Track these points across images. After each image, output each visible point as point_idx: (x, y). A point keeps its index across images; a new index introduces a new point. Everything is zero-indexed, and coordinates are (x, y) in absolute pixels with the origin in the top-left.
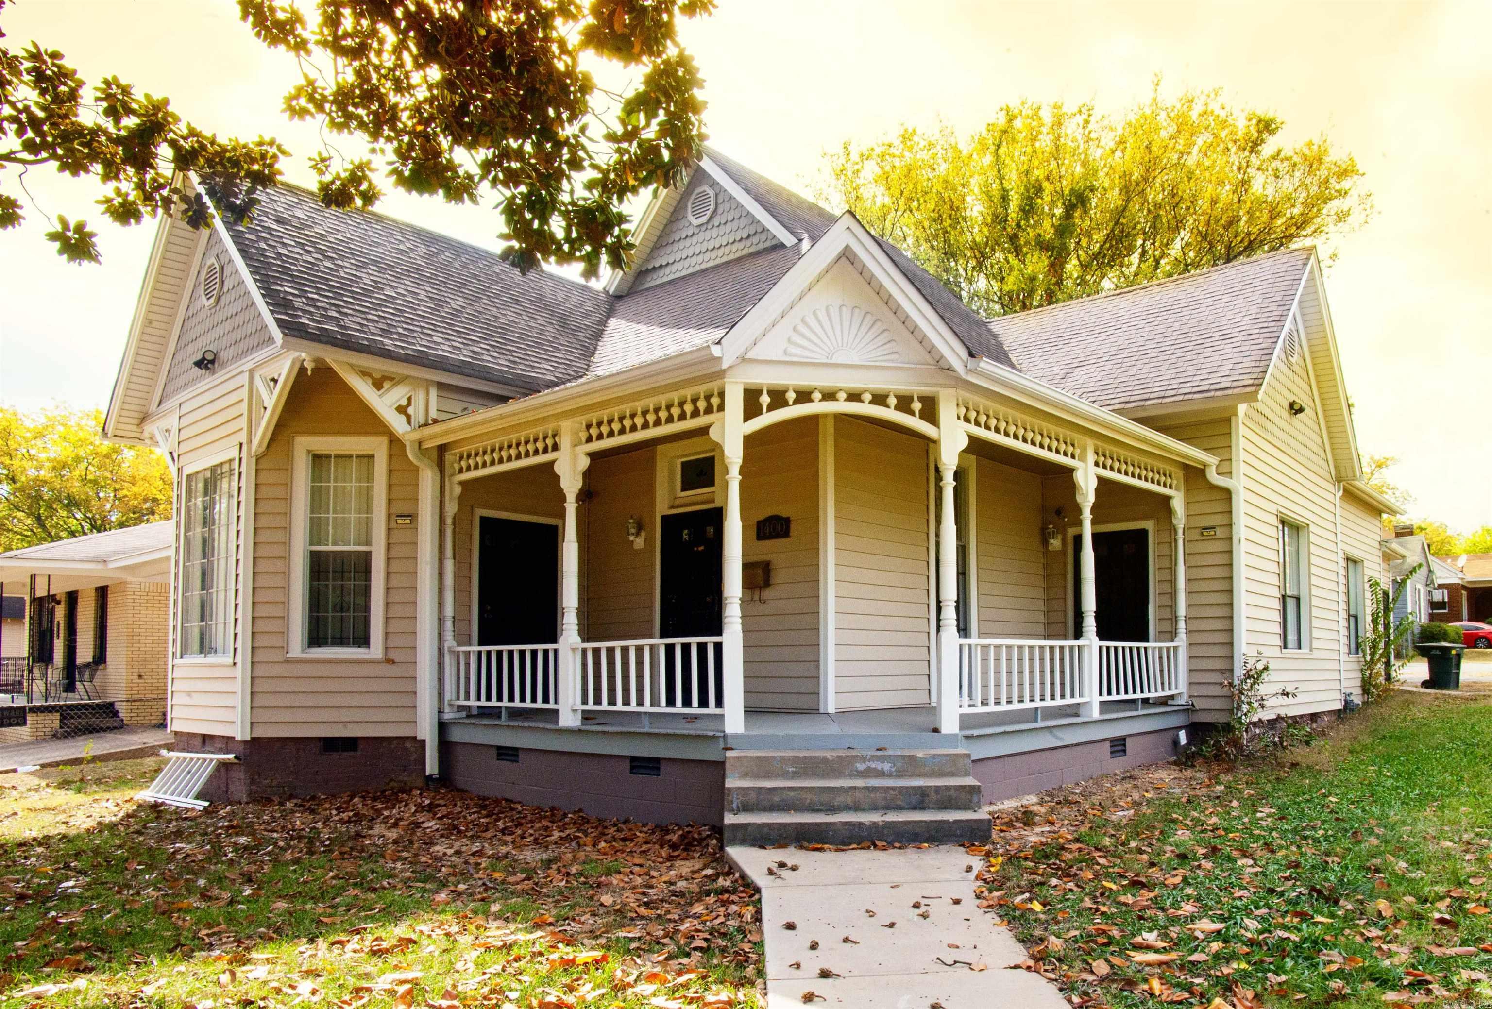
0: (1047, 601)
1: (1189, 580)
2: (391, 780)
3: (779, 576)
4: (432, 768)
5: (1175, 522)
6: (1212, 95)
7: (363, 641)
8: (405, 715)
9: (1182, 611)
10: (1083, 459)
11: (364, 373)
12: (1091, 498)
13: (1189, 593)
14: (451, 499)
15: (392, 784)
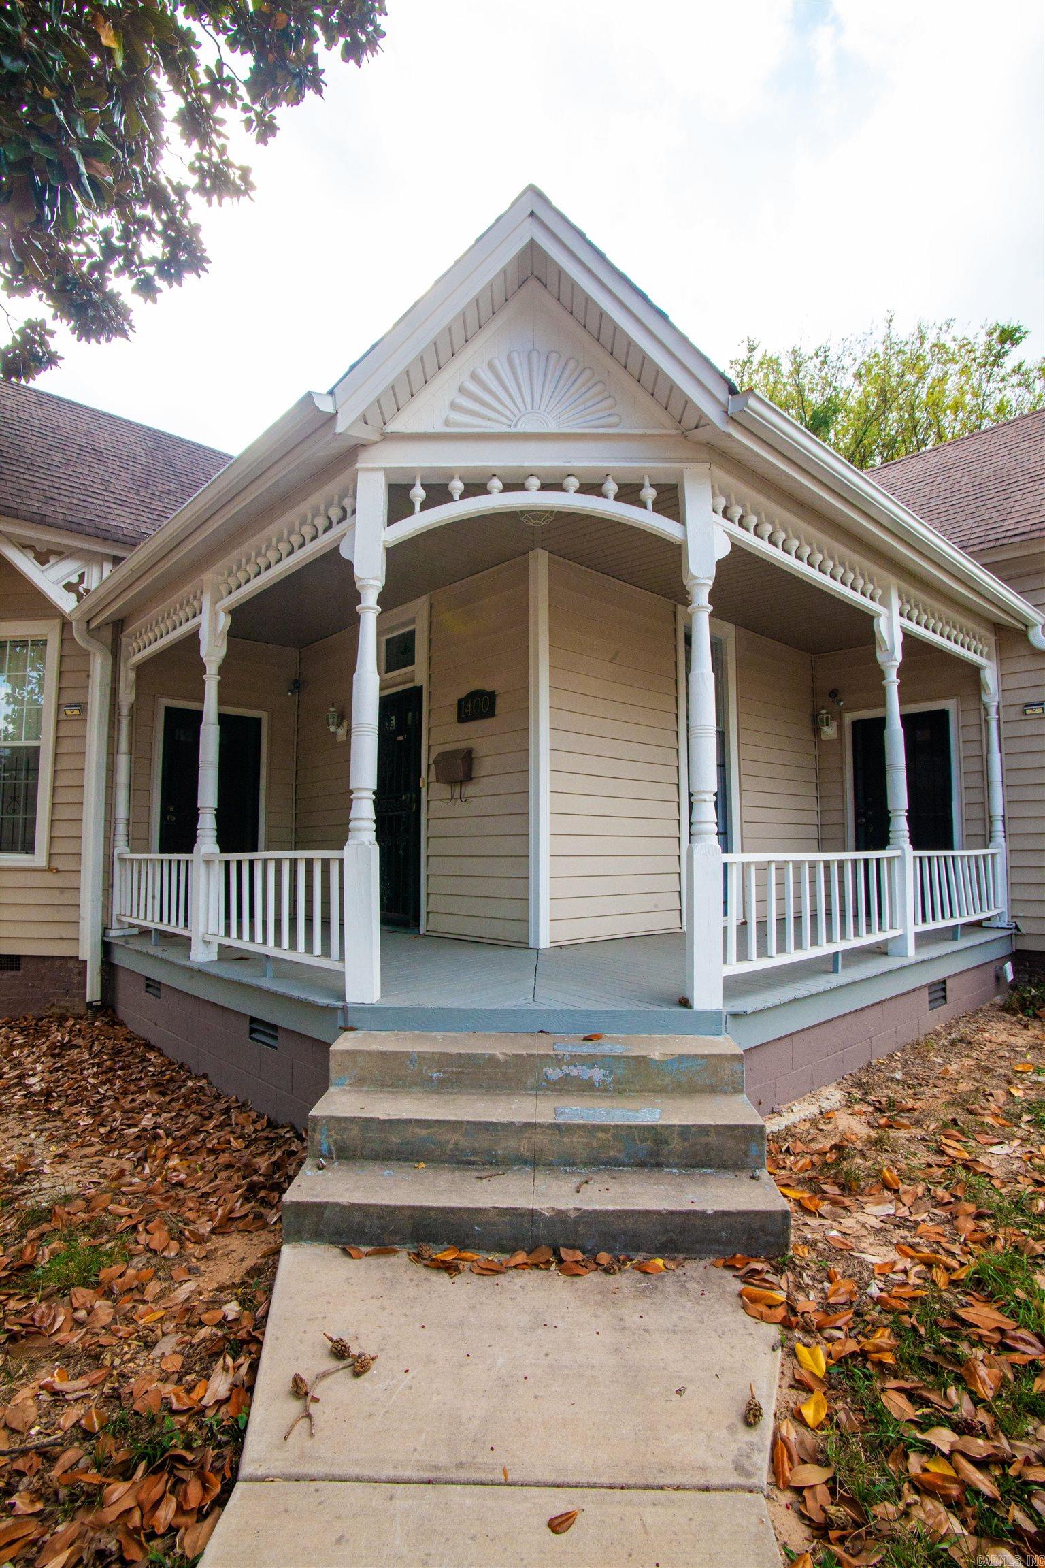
0: (820, 799)
1: (1006, 771)
2: (53, 1005)
3: (484, 767)
4: (92, 995)
5: (985, 698)
6: (944, 328)
7: (28, 847)
8: (65, 932)
9: (998, 808)
10: (885, 602)
11: (24, 547)
12: (899, 656)
13: (1006, 786)
14: (126, 687)
15: (55, 1010)
